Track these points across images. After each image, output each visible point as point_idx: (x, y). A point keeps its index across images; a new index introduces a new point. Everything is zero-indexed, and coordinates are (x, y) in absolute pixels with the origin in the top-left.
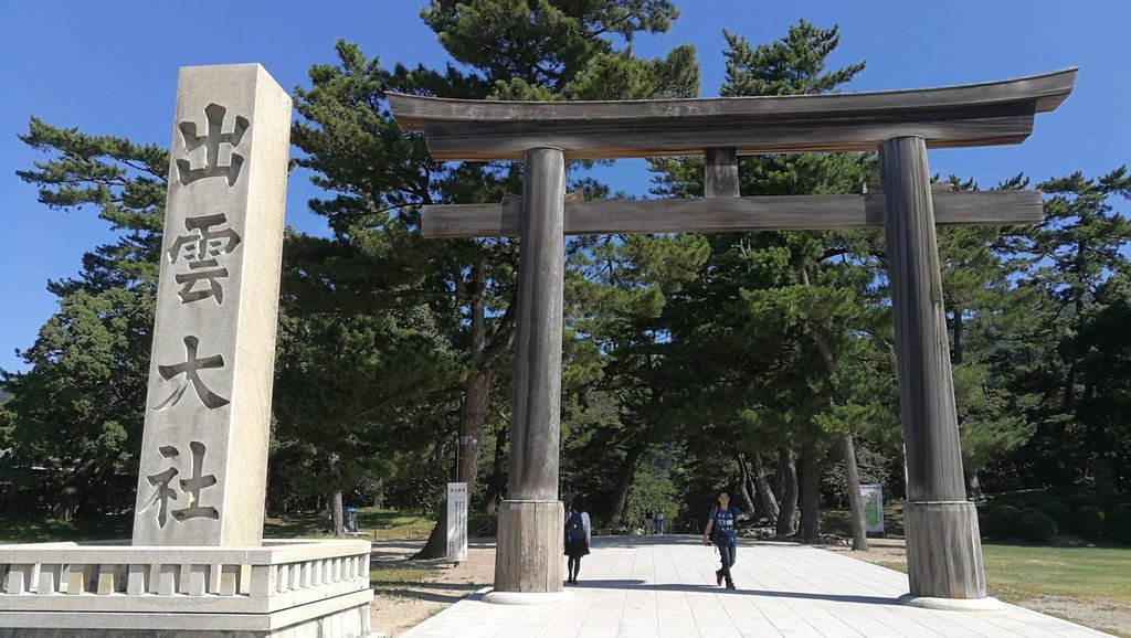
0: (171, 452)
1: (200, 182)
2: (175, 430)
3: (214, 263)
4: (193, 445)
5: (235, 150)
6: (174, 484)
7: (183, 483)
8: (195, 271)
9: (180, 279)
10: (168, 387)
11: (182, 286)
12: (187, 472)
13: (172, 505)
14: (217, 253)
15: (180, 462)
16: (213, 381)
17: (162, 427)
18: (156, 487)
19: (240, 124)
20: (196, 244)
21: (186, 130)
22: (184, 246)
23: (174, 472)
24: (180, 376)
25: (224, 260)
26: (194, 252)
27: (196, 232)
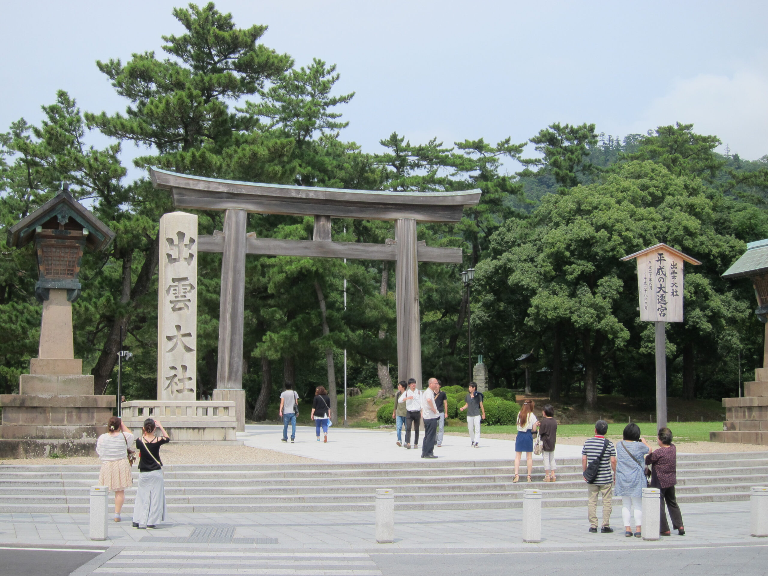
0: (173, 368)
1: (177, 263)
2: (175, 361)
3: (185, 296)
4: (182, 366)
5: (190, 251)
6: (176, 380)
7: (179, 380)
8: (177, 299)
9: (171, 302)
10: (171, 344)
11: (172, 305)
12: (180, 376)
13: (176, 388)
14: (185, 292)
15: (178, 372)
16: (188, 342)
17: (170, 359)
18: (169, 381)
19: (192, 241)
20: (177, 288)
21: (170, 241)
22: (172, 289)
23: (175, 376)
24: (175, 340)
25: (189, 296)
26: (177, 292)
27: (176, 284)
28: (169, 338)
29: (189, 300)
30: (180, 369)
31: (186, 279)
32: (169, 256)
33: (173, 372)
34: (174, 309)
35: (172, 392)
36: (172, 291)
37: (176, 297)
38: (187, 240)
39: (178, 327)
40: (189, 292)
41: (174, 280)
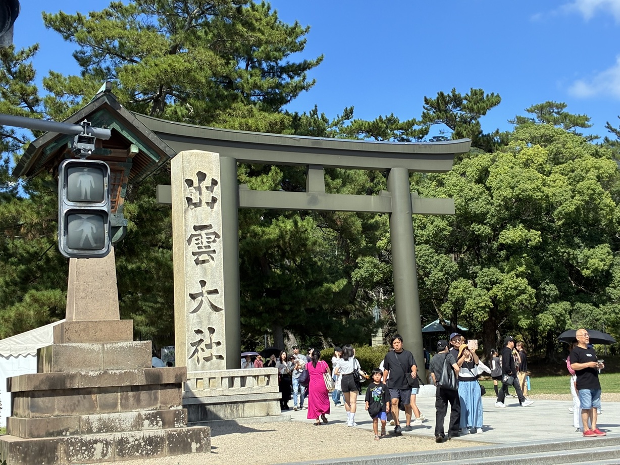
0: (199, 332)
1: (198, 209)
2: (200, 323)
3: (209, 247)
4: (209, 329)
5: (213, 195)
7: (206, 345)
10: (195, 304)
11: (196, 257)
12: (207, 341)
13: (203, 355)
14: (209, 242)
15: (204, 336)
16: (215, 300)
17: (195, 321)
18: (195, 348)
19: (214, 182)
20: (200, 237)
21: (189, 183)
23: (201, 341)
24: (200, 298)
25: (213, 246)
26: (199, 242)
27: (198, 232)
28: (193, 297)
29: (214, 252)
30: (206, 332)
31: (209, 227)
32: (189, 200)
33: (198, 337)
34: (197, 262)
35: (198, 361)
36: (194, 241)
37: (199, 248)
39: (203, 283)
40: (214, 241)
41: (196, 228)
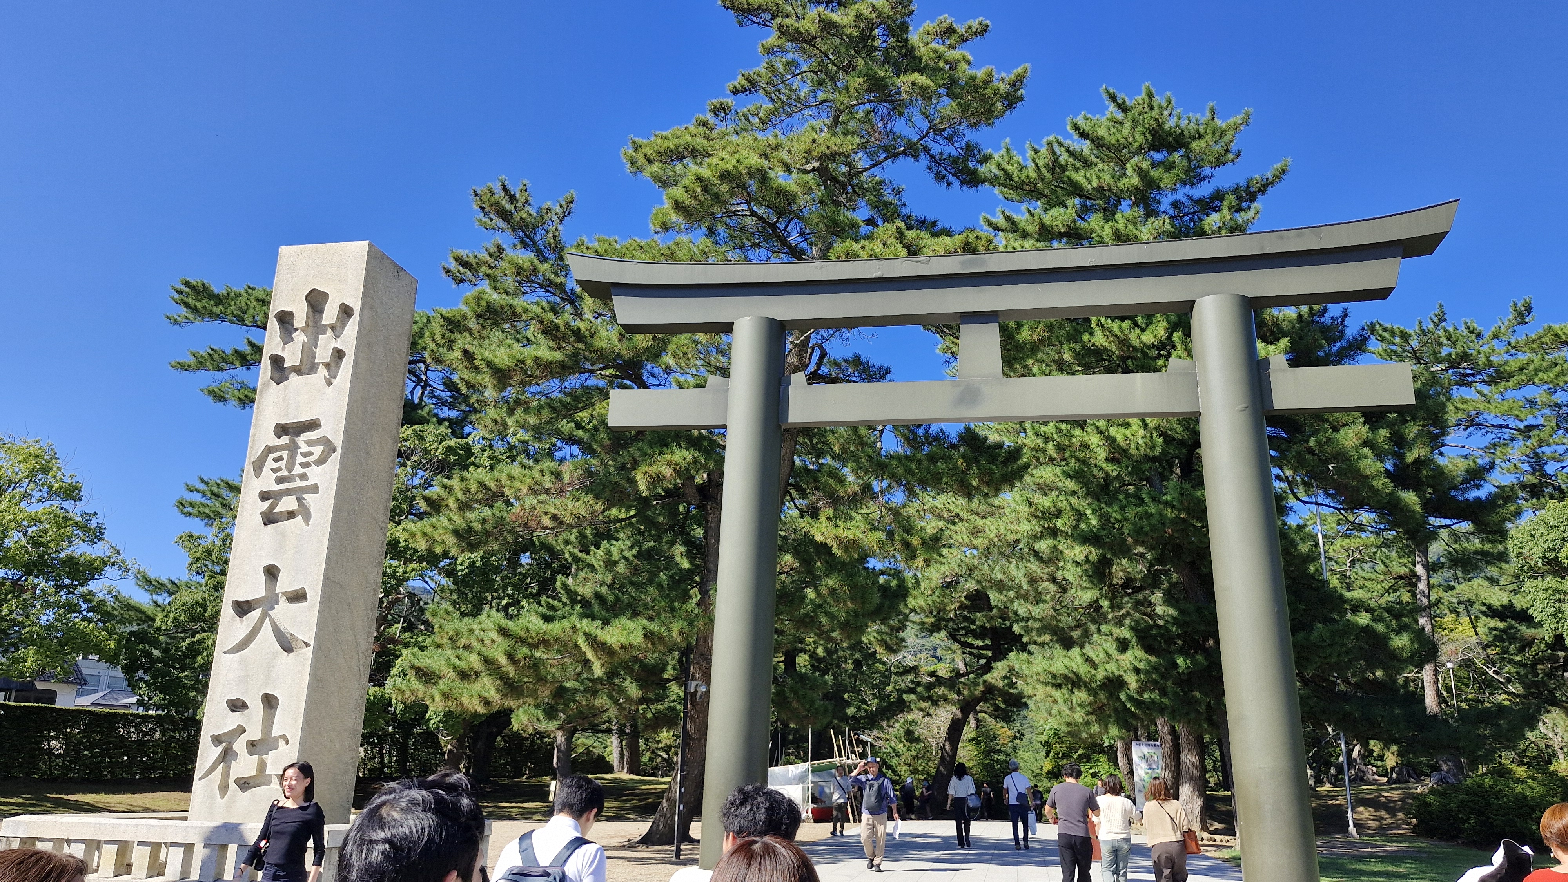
0: (239, 707)
1: (294, 381)
2: (246, 679)
3: (303, 477)
4: (265, 698)
5: (338, 344)
6: (240, 746)
7: (249, 745)
8: (281, 487)
10: (243, 628)
12: (255, 731)
13: (235, 771)
14: (307, 465)
15: (248, 719)
16: (290, 620)
17: (232, 676)
18: (220, 749)
19: (346, 311)
20: (285, 454)
21: (285, 319)
22: (271, 456)
23: (242, 730)
24: (256, 614)
25: (315, 475)
26: (282, 464)
27: (285, 440)
28: (242, 608)
29: (315, 489)
30: (256, 707)
31: (313, 425)
32: (277, 361)
33: (233, 720)
34: (269, 519)
35: (224, 788)
36: (270, 464)
37: (280, 480)
38: (330, 314)
39: (271, 573)
40: (321, 461)
41: (282, 430)
